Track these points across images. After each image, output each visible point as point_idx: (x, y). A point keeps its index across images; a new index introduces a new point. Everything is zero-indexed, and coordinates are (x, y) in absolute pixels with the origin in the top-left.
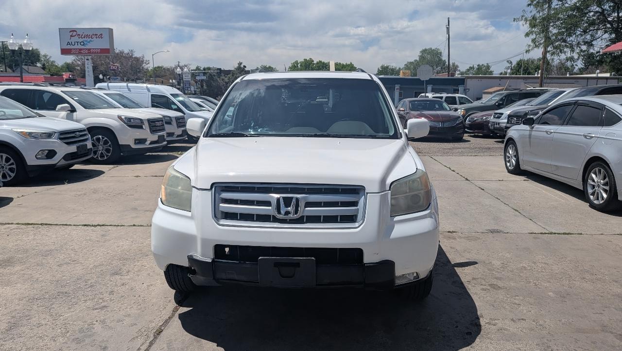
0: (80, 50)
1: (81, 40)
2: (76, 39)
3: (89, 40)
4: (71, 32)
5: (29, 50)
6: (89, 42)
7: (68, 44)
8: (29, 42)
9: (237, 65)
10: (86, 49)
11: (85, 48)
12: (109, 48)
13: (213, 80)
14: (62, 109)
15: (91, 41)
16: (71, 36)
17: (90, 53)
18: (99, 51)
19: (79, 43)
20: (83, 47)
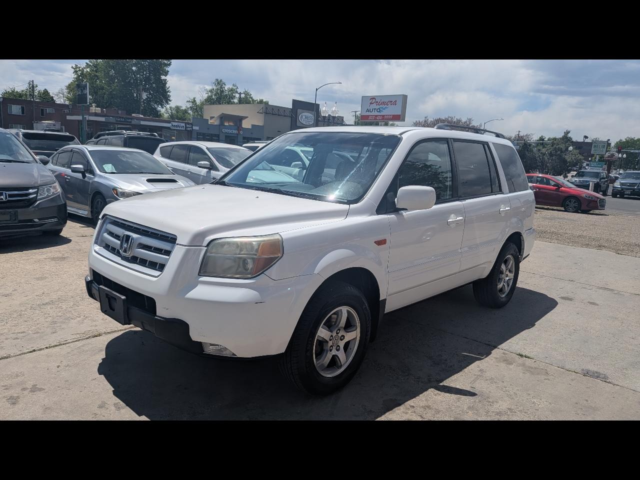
0: (376, 116)
1: (378, 107)
2: (374, 106)
3: (385, 106)
4: (371, 99)
5: (335, 117)
6: (384, 109)
7: (368, 111)
8: (336, 110)
9: (563, 135)
10: (381, 116)
11: (380, 114)
12: (400, 114)
13: (528, 150)
14: (295, 166)
15: (386, 108)
16: (371, 103)
17: (383, 119)
18: (391, 117)
19: (376, 110)
20: (379, 114)
